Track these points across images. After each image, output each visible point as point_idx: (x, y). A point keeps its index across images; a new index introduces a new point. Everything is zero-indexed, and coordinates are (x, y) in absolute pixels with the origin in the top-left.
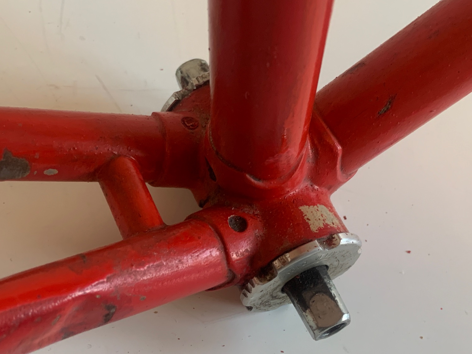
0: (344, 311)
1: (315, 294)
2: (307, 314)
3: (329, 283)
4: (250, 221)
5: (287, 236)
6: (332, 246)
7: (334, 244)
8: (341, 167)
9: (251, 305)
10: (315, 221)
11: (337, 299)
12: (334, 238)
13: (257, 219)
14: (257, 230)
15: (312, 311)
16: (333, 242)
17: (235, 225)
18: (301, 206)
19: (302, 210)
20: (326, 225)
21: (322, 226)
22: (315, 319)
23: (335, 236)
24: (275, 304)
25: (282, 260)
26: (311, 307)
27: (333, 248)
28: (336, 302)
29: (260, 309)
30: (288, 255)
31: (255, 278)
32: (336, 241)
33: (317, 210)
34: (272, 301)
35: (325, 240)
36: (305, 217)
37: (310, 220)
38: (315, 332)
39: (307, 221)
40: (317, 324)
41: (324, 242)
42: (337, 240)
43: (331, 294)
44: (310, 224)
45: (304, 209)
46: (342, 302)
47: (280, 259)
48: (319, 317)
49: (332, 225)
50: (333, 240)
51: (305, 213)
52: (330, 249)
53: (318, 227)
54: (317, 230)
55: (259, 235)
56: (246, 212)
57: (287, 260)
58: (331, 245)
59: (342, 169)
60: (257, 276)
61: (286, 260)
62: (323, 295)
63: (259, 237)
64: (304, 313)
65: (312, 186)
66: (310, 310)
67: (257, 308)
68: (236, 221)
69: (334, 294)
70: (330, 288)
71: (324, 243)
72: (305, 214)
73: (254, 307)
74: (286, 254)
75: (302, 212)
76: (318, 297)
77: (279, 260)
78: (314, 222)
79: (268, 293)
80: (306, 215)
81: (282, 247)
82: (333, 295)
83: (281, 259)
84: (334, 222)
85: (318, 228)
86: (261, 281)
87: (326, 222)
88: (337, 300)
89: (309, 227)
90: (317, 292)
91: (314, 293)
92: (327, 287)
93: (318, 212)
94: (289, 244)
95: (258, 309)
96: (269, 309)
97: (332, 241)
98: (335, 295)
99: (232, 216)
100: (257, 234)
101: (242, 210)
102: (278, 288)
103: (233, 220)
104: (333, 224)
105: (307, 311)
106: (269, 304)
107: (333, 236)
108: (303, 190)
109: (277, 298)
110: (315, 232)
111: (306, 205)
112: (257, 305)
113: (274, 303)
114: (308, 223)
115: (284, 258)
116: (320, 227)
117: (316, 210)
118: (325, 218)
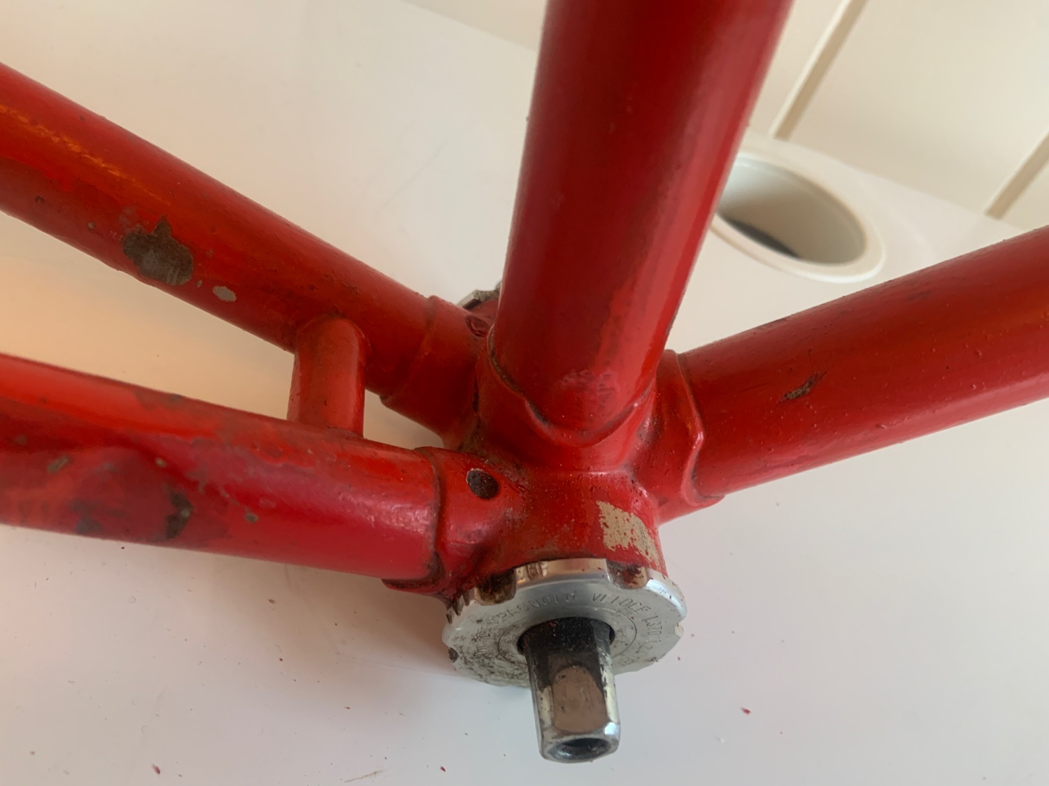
0: (612, 716)
1: (572, 665)
2: (543, 696)
3: (604, 656)
4: (504, 489)
5: (557, 536)
6: (631, 584)
7: (635, 583)
8: (693, 472)
9: (455, 646)
10: (616, 533)
11: (608, 689)
12: (639, 572)
13: (518, 493)
14: (512, 509)
15: (553, 693)
16: (635, 580)
17: (478, 487)
18: (602, 501)
19: (601, 508)
20: (633, 549)
21: (625, 545)
22: (553, 709)
23: (642, 569)
24: (501, 673)
25: (533, 570)
26: (555, 686)
27: (631, 588)
28: (604, 693)
29: (471, 669)
30: (545, 565)
31: (476, 590)
32: (640, 578)
33: (628, 520)
34: (496, 661)
35: (621, 570)
36: (602, 520)
37: (607, 527)
38: (545, 733)
39: (602, 526)
40: (553, 720)
41: (619, 571)
42: (643, 576)
43: (600, 676)
44: (605, 533)
45: (605, 507)
46: (615, 698)
47: (529, 566)
48: (563, 708)
49: (644, 554)
50: (637, 575)
51: (604, 513)
52: (625, 588)
53: (617, 544)
54: (613, 547)
55: (511, 518)
56: (506, 476)
57: (541, 572)
58: (629, 582)
59: (693, 477)
60: (479, 587)
61: (538, 571)
62: (584, 672)
63: (509, 520)
64: (539, 692)
65: (633, 482)
66: (550, 689)
67: (466, 663)
68: (482, 480)
69: (605, 679)
70: (602, 666)
71: (619, 573)
72: (603, 515)
73: (460, 655)
74: (544, 562)
75: (600, 510)
76: (574, 672)
77: (527, 568)
78: (614, 534)
79: (491, 635)
80: (603, 517)
81: (541, 550)
82: (603, 680)
83: (531, 568)
84: (649, 551)
85: (617, 546)
86: (483, 598)
87: (635, 544)
88: (606, 692)
89: (602, 538)
90: (576, 664)
91: (570, 662)
92: (597, 661)
93: (627, 522)
94: (556, 549)
95: (468, 666)
96: (489, 679)
97: (634, 576)
98: (607, 682)
99: (478, 469)
100: (507, 515)
101: (500, 469)
102: (512, 633)
103: (478, 478)
104: (647, 553)
105: (546, 690)
106: (492, 664)
107: (639, 569)
108: (616, 481)
109: (507, 660)
110: (610, 548)
111: (611, 503)
112: (468, 653)
113: (501, 669)
114: (603, 531)
115: (537, 567)
116: (621, 545)
117: (625, 519)
118: (636, 537)
